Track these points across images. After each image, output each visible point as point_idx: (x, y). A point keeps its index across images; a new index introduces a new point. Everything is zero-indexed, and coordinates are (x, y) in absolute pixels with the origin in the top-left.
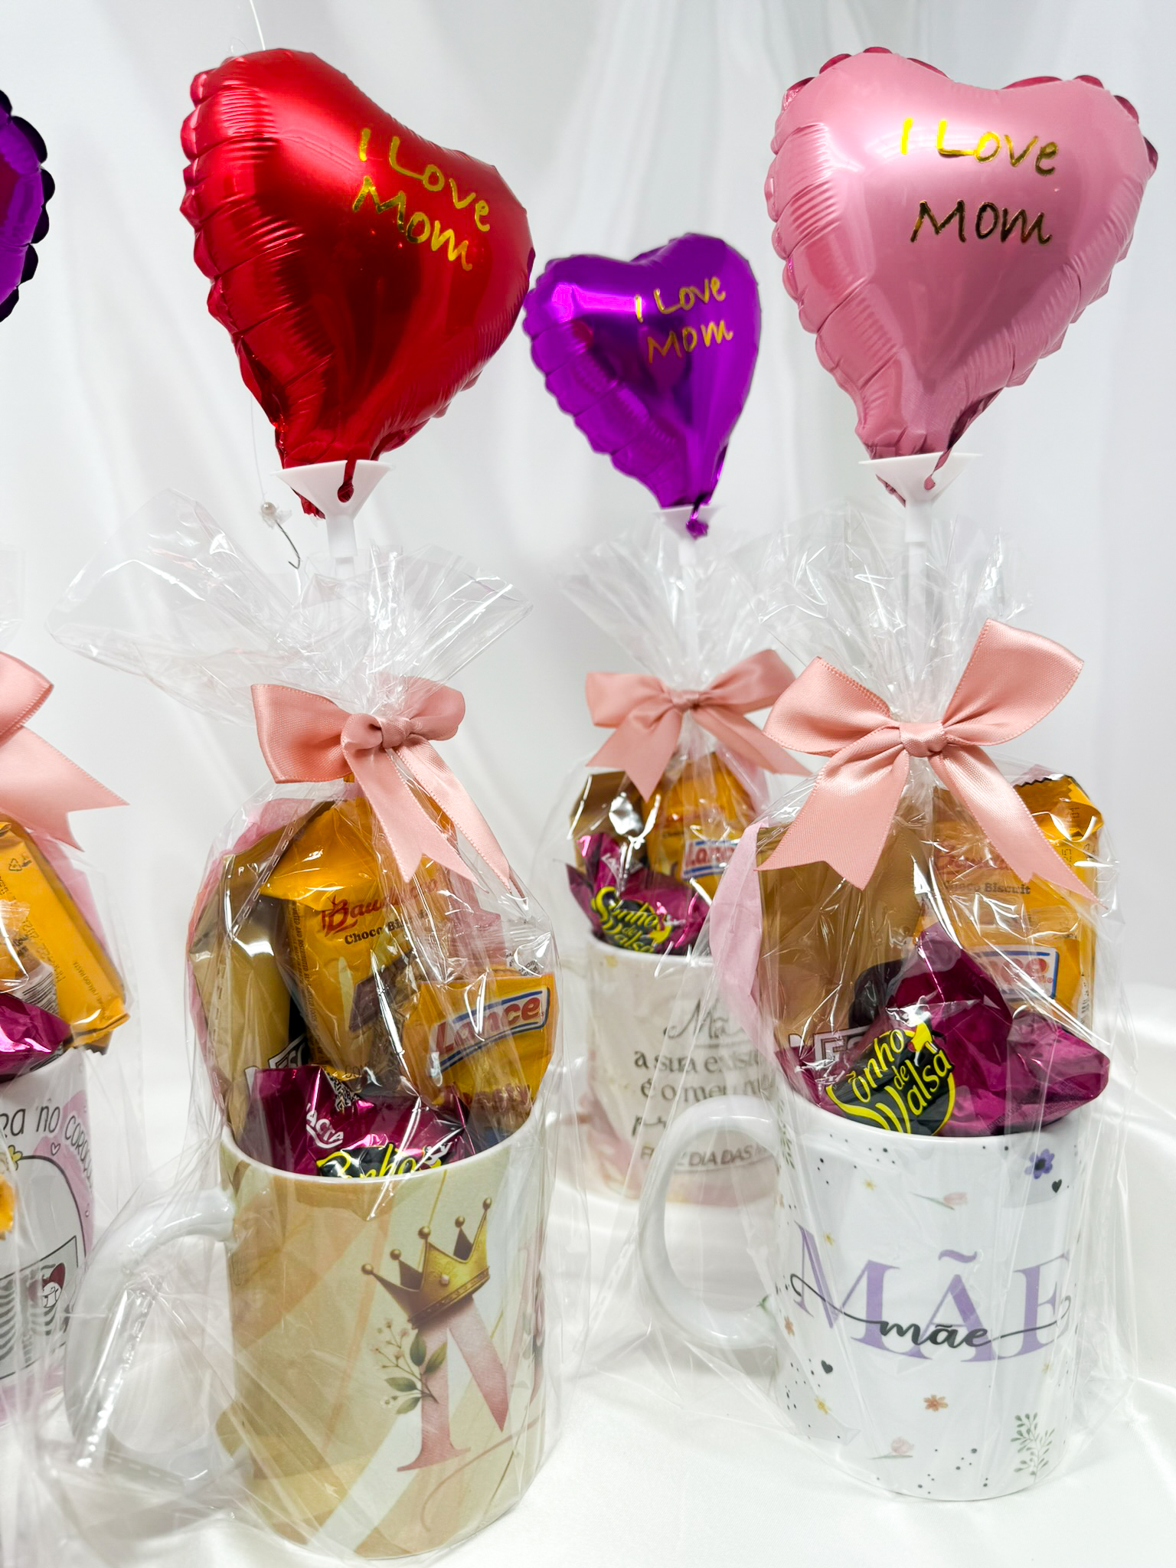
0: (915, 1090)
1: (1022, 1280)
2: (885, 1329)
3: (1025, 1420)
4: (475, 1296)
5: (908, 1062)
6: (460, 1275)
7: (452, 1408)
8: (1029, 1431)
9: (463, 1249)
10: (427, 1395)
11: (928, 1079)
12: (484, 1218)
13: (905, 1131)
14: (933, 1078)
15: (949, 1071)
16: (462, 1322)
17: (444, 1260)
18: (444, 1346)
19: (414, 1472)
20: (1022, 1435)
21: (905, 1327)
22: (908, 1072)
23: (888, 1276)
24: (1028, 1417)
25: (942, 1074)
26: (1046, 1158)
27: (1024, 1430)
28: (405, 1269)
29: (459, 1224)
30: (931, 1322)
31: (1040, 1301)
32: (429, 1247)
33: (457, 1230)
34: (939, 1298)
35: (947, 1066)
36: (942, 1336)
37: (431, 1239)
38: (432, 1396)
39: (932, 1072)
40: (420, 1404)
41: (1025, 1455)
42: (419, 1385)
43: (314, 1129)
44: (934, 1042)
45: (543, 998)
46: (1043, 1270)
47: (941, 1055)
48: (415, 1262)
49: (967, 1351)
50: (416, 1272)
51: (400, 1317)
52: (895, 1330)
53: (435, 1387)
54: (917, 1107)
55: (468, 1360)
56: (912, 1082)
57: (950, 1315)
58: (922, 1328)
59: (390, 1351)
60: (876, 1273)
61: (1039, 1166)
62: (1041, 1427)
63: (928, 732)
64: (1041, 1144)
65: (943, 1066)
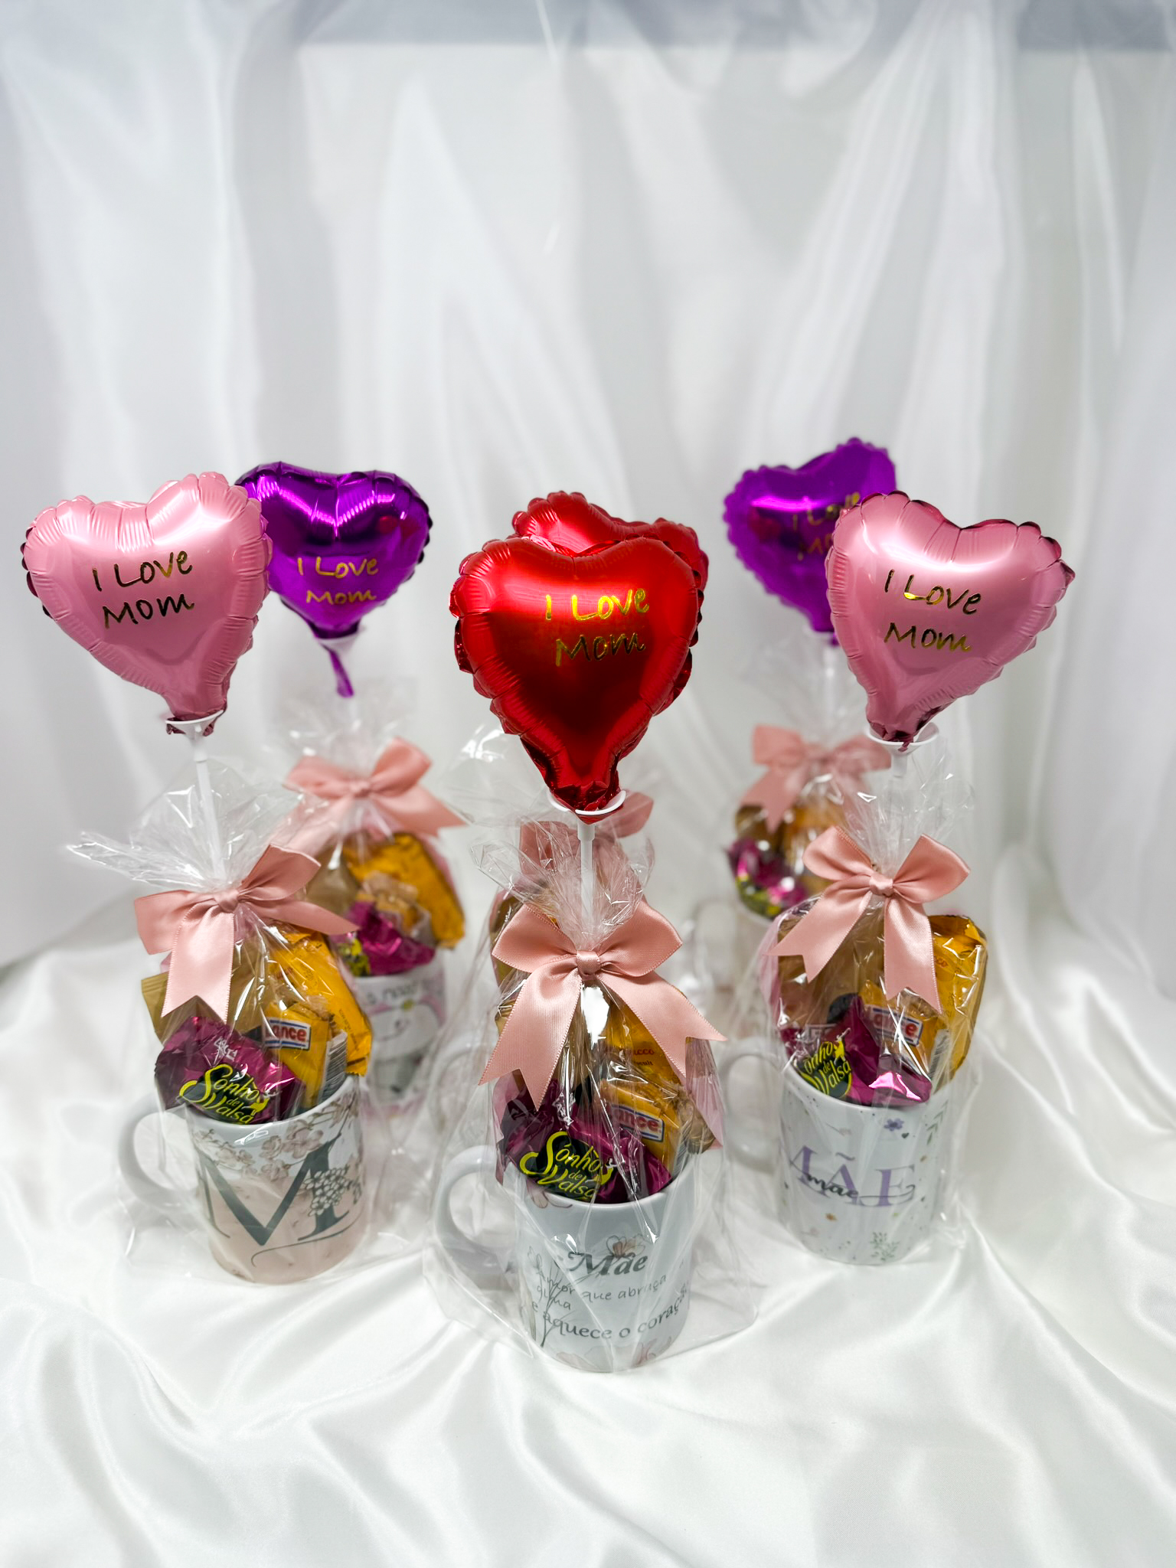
0: (833, 1075)
1: (880, 1175)
2: (810, 1178)
3: (878, 1235)
5: (831, 1062)
8: (881, 1240)
11: (840, 1072)
13: (826, 1093)
14: (842, 1072)
15: (849, 1072)
20: (876, 1241)
21: (818, 1179)
22: (830, 1067)
23: (812, 1156)
24: (880, 1234)
25: (847, 1072)
26: (898, 1123)
27: (878, 1240)
30: (830, 1182)
31: (891, 1184)
34: (834, 1173)
35: (849, 1069)
36: (835, 1189)
39: (842, 1070)
41: (879, 1251)
44: (846, 1057)
46: (893, 1172)
47: (847, 1063)
49: (848, 1199)
52: (813, 1181)
54: (833, 1084)
56: (831, 1072)
57: (840, 1181)
58: (827, 1181)
60: (807, 1153)
61: (893, 1125)
62: (890, 1239)
63: (884, 883)
64: (895, 1115)
65: (847, 1069)
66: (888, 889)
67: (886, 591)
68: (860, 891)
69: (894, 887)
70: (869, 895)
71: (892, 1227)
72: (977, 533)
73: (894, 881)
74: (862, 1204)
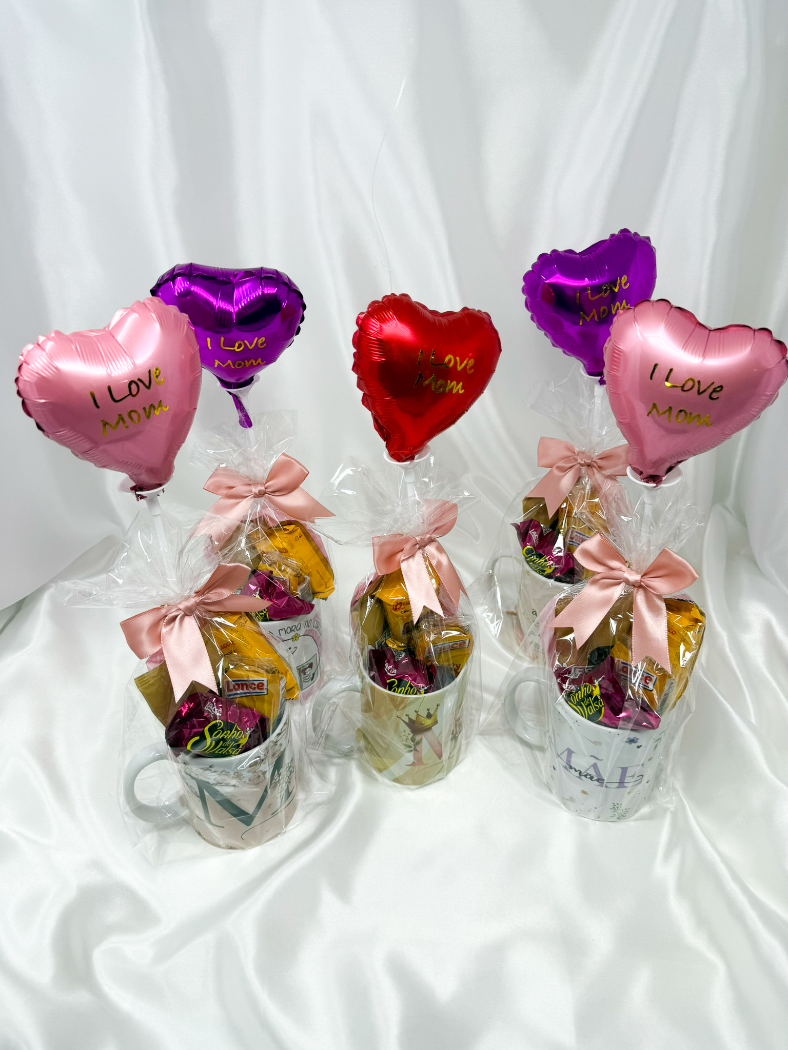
0: (591, 707)
1: (620, 770)
2: (571, 767)
3: (616, 804)
4: (432, 727)
5: (590, 698)
6: (428, 722)
7: (423, 754)
8: (618, 808)
9: (429, 716)
10: (415, 750)
12: (437, 708)
13: (586, 718)
14: (598, 706)
15: (603, 706)
16: (428, 734)
17: (423, 718)
18: (422, 739)
19: (410, 767)
20: (614, 808)
21: (577, 770)
22: (589, 701)
23: (573, 755)
24: (618, 804)
25: (601, 706)
26: (635, 739)
27: (615, 807)
28: (410, 719)
29: (428, 710)
30: (585, 772)
31: (627, 775)
32: (418, 715)
33: (427, 712)
34: (588, 767)
35: (603, 704)
36: (589, 776)
37: (418, 713)
38: (416, 750)
39: (597, 704)
40: (413, 752)
41: (616, 814)
42: (413, 747)
43: (387, 669)
44: (600, 696)
45: (467, 641)
46: (629, 768)
47: (602, 699)
48: (413, 717)
49: (596, 783)
50: (414, 720)
51: (408, 730)
52: (574, 769)
53: (418, 748)
54: (591, 712)
55: (430, 743)
56: (590, 704)
57: (592, 772)
58: (582, 772)
59: (406, 738)
60: (570, 752)
61: (632, 741)
62: (623, 807)
63: (634, 577)
64: (633, 735)
65: (602, 703)
66: (636, 581)
67: (651, 378)
68: (617, 581)
69: (641, 581)
70: (623, 584)
71: (625, 798)
72: (723, 334)
73: (642, 577)
74: (606, 787)
